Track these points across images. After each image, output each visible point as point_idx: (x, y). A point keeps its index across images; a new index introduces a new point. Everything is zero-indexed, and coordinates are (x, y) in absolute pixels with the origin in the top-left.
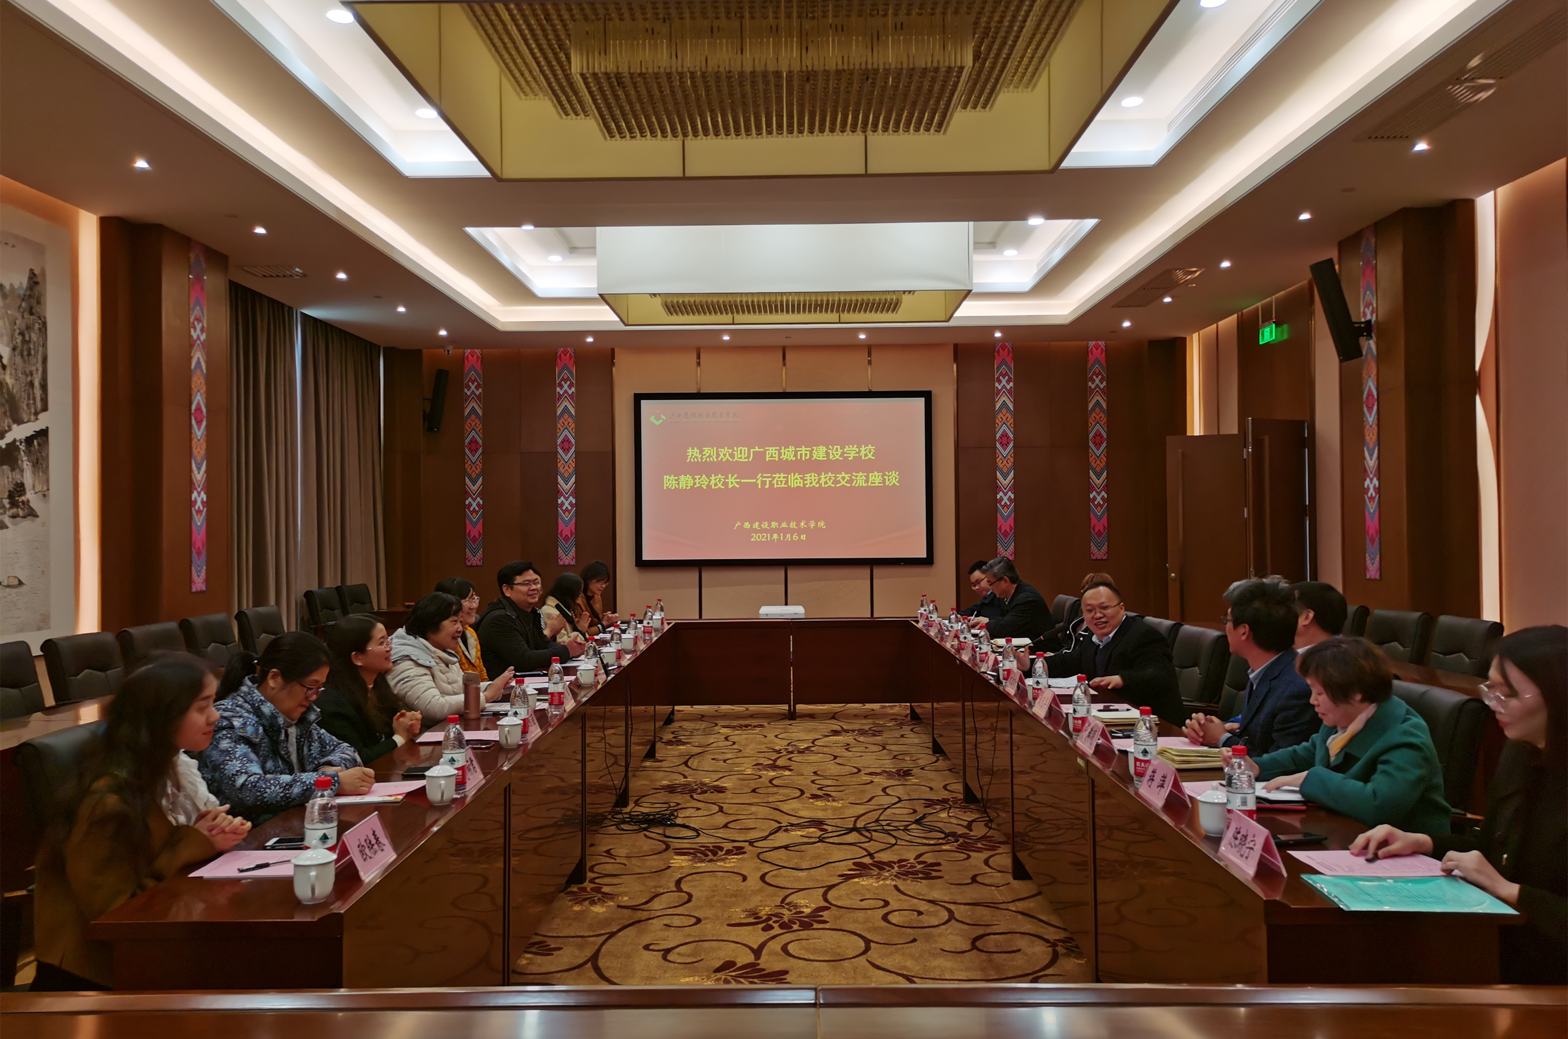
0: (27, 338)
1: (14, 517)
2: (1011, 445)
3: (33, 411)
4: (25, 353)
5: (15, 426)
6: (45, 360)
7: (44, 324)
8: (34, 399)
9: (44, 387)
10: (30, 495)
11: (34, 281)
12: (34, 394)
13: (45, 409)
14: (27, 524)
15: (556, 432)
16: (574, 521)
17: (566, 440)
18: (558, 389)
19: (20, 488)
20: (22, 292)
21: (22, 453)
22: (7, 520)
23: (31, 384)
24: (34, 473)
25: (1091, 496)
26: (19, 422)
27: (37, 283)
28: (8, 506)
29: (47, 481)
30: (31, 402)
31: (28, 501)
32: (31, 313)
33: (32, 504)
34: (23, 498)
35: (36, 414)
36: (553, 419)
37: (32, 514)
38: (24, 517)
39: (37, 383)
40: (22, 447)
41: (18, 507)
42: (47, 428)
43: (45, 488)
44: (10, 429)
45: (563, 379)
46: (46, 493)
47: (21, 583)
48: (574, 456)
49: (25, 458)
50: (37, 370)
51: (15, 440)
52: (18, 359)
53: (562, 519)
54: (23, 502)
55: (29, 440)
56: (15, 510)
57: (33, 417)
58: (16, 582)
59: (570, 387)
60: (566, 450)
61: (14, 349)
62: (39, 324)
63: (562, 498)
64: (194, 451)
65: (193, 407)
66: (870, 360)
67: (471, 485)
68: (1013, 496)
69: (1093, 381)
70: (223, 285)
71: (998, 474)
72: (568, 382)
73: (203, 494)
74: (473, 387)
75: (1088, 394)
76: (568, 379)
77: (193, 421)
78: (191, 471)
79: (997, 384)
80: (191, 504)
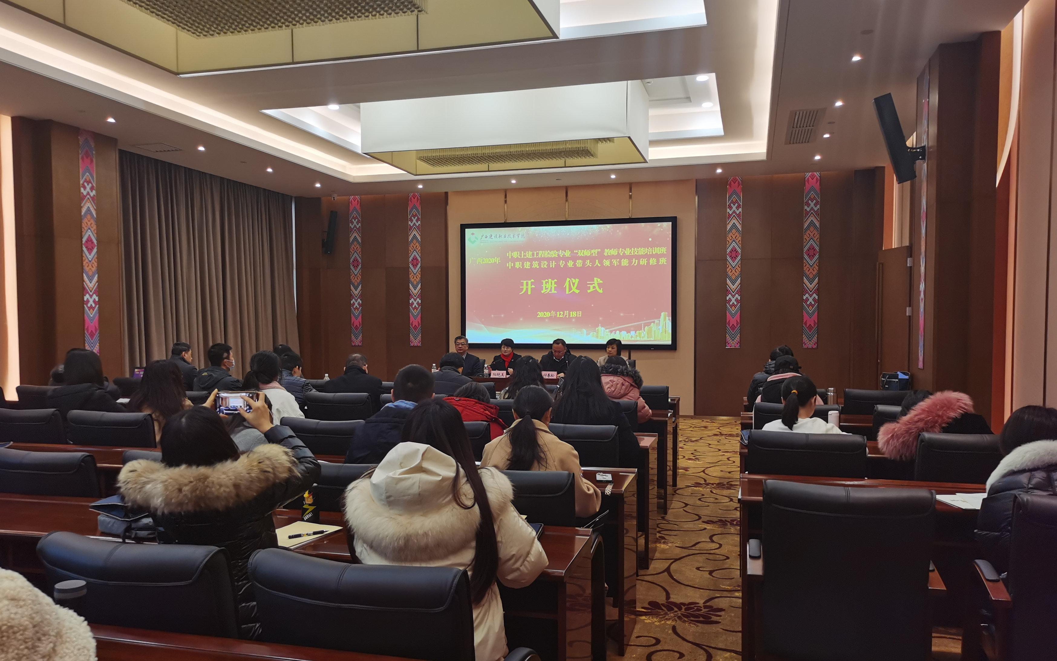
2: (739, 258)
15: (408, 254)
16: (420, 316)
17: (415, 258)
18: (410, 223)
25: (805, 298)
36: (406, 243)
45: (413, 216)
48: (420, 270)
53: (413, 314)
59: (417, 221)
60: (415, 266)
63: (412, 300)
64: (86, 268)
65: (84, 240)
66: (631, 195)
67: (354, 290)
68: (739, 298)
69: (808, 205)
70: (114, 158)
71: (728, 281)
72: (416, 218)
73: (94, 296)
74: (355, 223)
75: (804, 215)
76: (416, 215)
77: (84, 249)
78: (83, 281)
79: (728, 210)
80: (83, 303)
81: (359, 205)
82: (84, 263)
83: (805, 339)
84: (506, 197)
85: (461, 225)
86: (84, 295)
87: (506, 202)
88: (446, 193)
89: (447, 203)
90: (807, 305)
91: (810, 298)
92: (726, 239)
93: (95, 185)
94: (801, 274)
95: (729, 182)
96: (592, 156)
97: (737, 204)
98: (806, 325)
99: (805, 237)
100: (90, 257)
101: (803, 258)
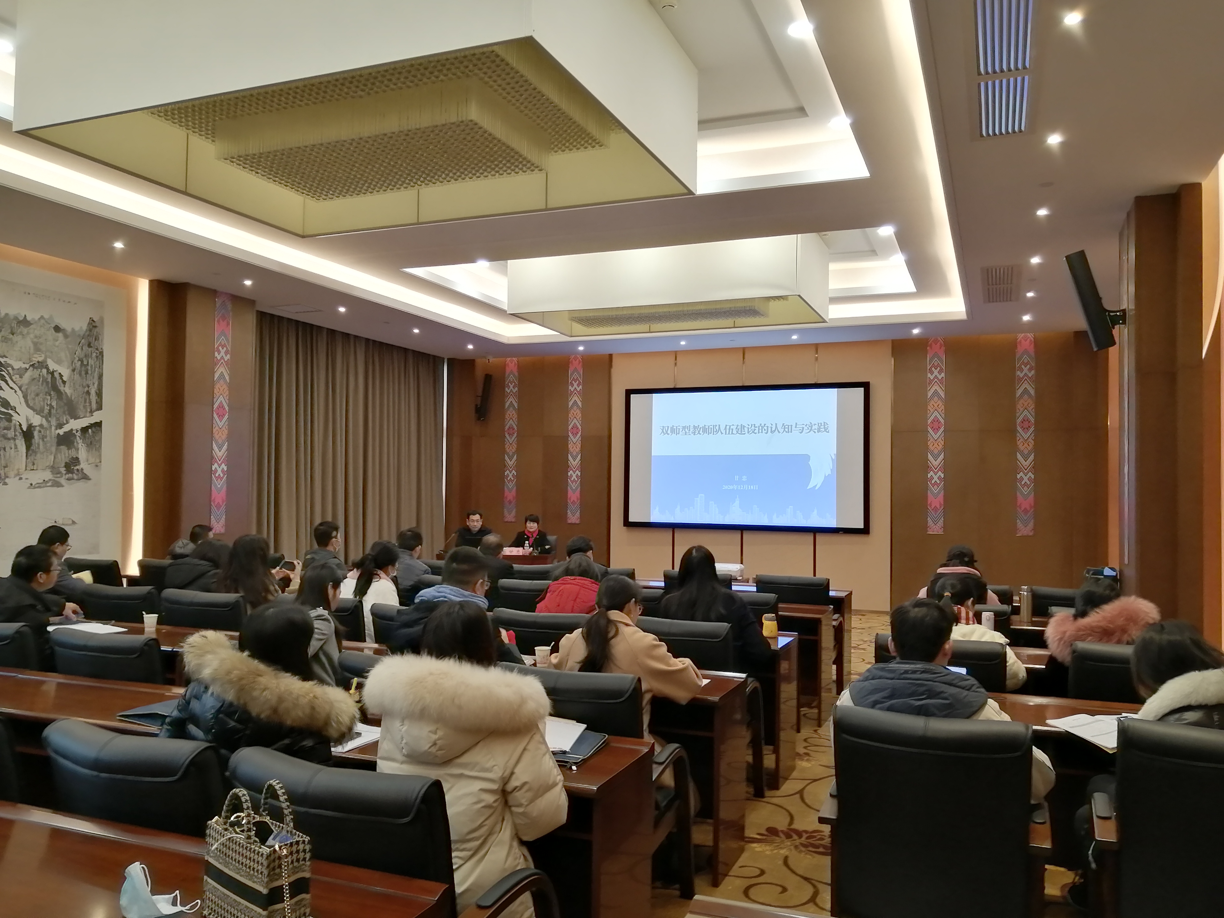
0: (85, 363)
1: (68, 479)
2: (942, 429)
3: (89, 410)
4: (83, 373)
5: (72, 421)
6: (100, 377)
7: (101, 353)
8: (90, 403)
9: (99, 394)
10: (83, 465)
11: (93, 325)
12: (90, 399)
13: (100, 408)
14: (82, 484)
15: (568, 421)
16: (579, 489)
17: (575, 426)
18: (570, 387)
19: (76, 461)
20: (82, 334)
21: (78, 438)
22: (63, 481)
23: (88, 393)
24: (88, 451)
25: (1018, 477)
26: (76, 418)
27: (95, 327)
28: (64, 472)
29: (100, 456)
30: (88, 404)
31: (82, 469)
32: (89, 346)
33: (85, 471)
34: (77, 467)
35: (91, 412)
36: (566, 410)
37: (86, 477)
38: (78, 480)
39: (93, 392)
40: (78, 434)
41: (72, 473)
42: (101, 421)
43: (98, 461)
44: (67, 422)
45: (574, 379)
46: (99, 464)
47: (74, 522)
48: (580, 439)
49: (80, 441)
50: (94, 384)
51: (72, 430)
52: (77, 377)
53: (571, 488)
54: (78, 470)
55: (84, 430)
56: (70, 475)
57: (88, 414)
58: (71, 522)
59: (578, 385)
60: (575, 434)
61: (74, 370)
62: (97, 353)
63: (571, 471)
64: (216, 436)
65: (215, 406)
66: (817, 357)
67: (508, 460)
68: (942, 476)
69: (1022, 371)
70: (251, 320)
71: (929, 455)
72: (578, 382)
73: (223, 466)
74: (511, 387)
75: (1017, 382)
76: (577, 379)
77: (215, 415)
78: (212, 449)
79: (929, 375)
80: (211, 472)
81: (516, 367)
82: (214, 430)
83: (1019, 524)
84: (676, 359)
85: (626, 390)
86: (212, 464)
87: (676, 364)
88: (611, 356)
89: (610, 366)
90: (1021, 485)
91: (1026, 478)
92: (927, 407)
93: (229, 349)
94: (1015, 449)
95: (930, 343)
96: (763, 316)
97: (939, 368)
98: (1020, 508)
99: (1019, 406)
100: (221, 424)
101: (1015, 431)
